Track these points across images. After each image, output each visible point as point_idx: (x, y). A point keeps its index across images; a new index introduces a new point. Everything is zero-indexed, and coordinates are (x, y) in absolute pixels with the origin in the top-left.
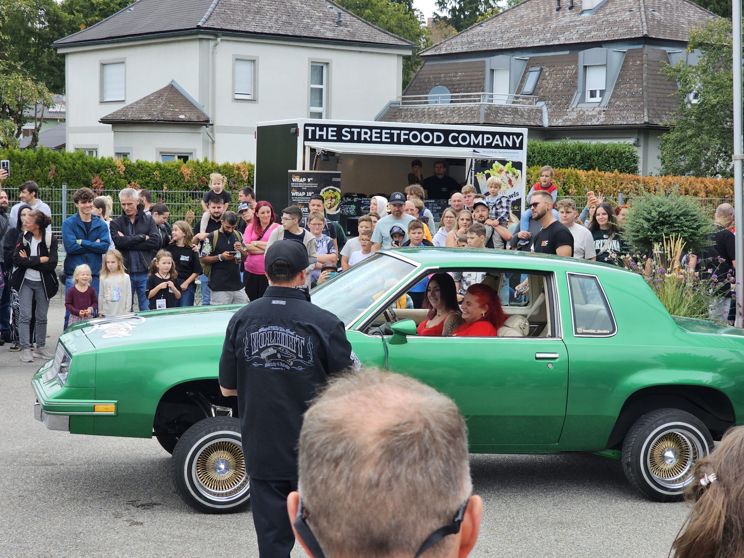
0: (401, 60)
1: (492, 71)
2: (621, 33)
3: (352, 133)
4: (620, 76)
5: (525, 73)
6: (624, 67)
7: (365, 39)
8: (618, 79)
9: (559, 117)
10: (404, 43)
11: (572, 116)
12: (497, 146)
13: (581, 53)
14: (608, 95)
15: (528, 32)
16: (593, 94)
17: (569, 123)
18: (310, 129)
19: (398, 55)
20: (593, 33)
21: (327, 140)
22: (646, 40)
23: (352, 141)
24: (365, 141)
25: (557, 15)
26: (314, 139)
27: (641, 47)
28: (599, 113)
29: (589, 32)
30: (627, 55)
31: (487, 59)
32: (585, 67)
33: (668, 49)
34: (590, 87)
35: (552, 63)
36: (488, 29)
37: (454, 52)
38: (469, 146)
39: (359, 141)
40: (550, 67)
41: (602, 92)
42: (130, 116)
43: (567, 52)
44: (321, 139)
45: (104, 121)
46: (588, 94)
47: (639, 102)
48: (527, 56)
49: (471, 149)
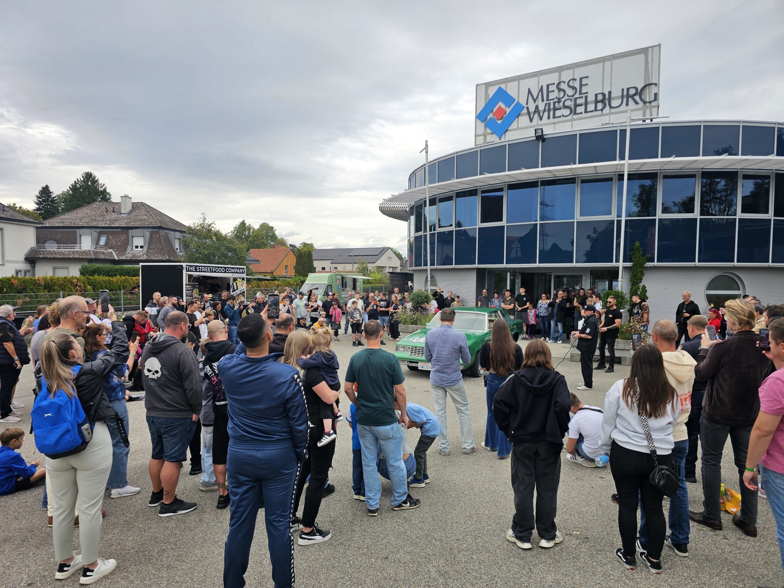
0: (35, 229)
1: (80, 235)
2: (147, 224)
3: (200, 268)
4: (150, 241)
5: (99, 237)
6: (151, 237)
7: (19, 219)
8: (149, 242)
9: (122, 256)
10: (37, 221)
11: (130, 255)
12: (238, 273)
13: (130, 231)
14: (145, 248)
15: (95, 220)
16: (137, 247)
17: (128, 258)
18: (188, 267)
19: (34, 227)
20: (132, 223)
21: (193, 271)
22: (160, 228)
23: (200, 271)
24: (204, 272)
25: (108, 214)
26: (189, 271)
27: (158, 230)
28: (143, 255)
29: (130, 223)
30: (152, 233)
31: (77, 230)
32: (132, 236)
33: (167, 231)
34: (135, 244)
35: (112, 234)
36: (70, 217)
37: (55, 226)
38: (231, 273)
39: (202, 271)
40: (112, 235)
41: (142, 247)
43: (120, 230)
44: (191, 271)
46: (134, 247)
47: (161, 251)
48: (98, 230)
49: (232, 274)
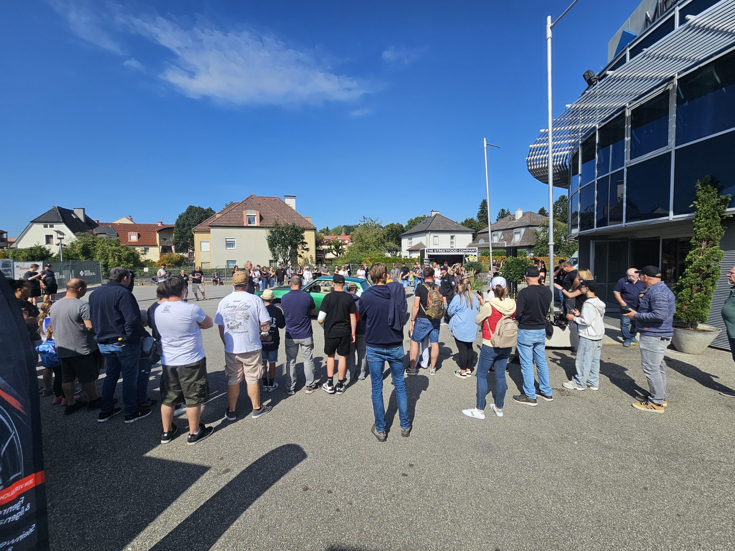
1: (494, 235)
2: (524, 224)
4: (524, 235)
5: (501, 235)
6: (525, 232)
7: (463, 230)
9: (509, 244)
13: (514, 230)
14: (521, 239)
15: (503, 226)
18: (435, 250)
19: (472, 233)
20: (518, 225)
22: (529, 226)
25: (509, 222)
28: (518, 243)
30: (527, 230)
32: (516, 233)
33: (536, 228)
40: (507, 234)
42: (412, 249)
43: (511, 230)
45: (407, 250)
46: (516, 239)
47: (528, 240)
48: (502, 231)
